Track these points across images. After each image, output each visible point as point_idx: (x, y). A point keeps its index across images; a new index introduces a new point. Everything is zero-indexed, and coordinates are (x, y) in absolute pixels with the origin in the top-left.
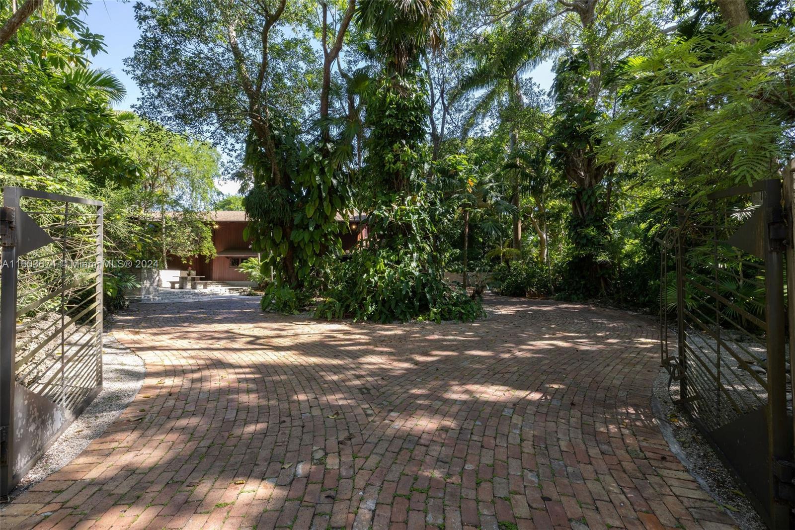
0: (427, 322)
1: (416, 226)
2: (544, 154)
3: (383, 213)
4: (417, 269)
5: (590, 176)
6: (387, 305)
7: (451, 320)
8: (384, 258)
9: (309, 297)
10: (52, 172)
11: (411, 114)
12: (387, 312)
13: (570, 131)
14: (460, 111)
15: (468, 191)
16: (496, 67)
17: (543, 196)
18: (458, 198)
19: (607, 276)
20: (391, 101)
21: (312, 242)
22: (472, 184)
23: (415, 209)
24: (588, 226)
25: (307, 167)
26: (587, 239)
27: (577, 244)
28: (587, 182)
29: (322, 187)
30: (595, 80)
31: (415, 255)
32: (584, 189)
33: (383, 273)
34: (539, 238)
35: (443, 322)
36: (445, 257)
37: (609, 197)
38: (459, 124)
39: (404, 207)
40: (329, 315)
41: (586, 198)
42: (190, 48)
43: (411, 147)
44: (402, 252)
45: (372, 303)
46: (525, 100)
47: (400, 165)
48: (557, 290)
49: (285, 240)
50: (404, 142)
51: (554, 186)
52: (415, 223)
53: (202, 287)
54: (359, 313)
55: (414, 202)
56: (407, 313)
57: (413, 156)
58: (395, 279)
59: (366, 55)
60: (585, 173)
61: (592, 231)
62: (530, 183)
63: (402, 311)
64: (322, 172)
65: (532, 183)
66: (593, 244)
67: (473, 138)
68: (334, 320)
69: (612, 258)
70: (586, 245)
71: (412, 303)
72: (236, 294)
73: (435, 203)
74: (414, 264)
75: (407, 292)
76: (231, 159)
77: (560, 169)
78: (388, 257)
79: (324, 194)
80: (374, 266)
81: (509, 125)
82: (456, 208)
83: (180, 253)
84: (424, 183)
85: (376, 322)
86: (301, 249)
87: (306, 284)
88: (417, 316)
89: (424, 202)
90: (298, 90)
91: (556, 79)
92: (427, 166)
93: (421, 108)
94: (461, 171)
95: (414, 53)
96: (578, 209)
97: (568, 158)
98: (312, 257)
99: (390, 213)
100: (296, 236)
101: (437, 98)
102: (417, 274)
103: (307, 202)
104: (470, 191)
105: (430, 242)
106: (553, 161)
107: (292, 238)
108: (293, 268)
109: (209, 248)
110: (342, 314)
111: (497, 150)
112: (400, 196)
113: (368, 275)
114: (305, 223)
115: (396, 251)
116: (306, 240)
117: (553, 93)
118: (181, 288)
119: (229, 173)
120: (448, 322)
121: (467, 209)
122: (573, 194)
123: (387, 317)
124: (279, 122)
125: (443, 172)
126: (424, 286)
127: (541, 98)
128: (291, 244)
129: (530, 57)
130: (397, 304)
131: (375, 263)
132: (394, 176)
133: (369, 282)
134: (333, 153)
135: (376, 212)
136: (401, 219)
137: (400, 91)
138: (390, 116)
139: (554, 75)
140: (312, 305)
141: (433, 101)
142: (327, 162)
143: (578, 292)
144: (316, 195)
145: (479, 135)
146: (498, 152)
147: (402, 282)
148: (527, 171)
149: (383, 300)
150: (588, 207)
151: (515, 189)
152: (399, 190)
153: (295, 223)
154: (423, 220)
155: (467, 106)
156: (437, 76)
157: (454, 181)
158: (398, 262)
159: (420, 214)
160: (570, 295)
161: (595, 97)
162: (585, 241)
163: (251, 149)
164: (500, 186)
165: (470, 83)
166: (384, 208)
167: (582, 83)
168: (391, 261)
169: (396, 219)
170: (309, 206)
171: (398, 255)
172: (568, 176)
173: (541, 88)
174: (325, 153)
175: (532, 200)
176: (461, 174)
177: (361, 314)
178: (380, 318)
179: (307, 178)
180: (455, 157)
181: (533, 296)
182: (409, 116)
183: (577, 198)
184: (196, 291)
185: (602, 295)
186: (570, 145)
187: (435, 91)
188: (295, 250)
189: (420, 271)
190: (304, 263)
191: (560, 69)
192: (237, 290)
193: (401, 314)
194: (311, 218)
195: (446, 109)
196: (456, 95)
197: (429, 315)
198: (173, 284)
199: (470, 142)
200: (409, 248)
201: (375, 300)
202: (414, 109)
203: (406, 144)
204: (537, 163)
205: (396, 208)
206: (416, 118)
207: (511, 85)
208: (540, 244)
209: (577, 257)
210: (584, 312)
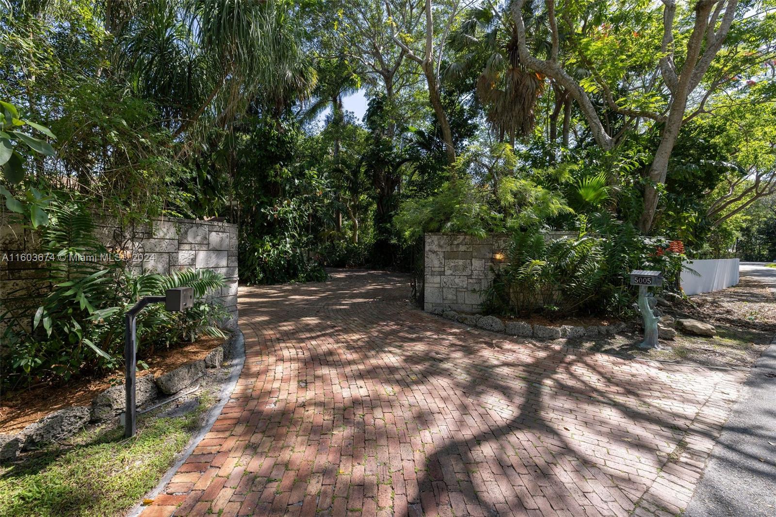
0: (297, 283)
1: (290, 221)
3: (268, 211)
4: (290, 249)
5: (388, 186)
8: (268, 241)
12: (270, 278)
19: (395, 252)
22: (321, 192)
23: (290, 210)
24: (386, 221)
27: (380, 231)
28: (386, 191)
31: (289, 240)
32: (384, 195)
33: (269, 251)
34: (353, 223)
35: (307, 283)
39: (284, 209)
41: (385, 202)
45: (260, 272)
47: (279, 179)
48: (367, 262)
50: (282, 164)
52: (290, 219)
54: (252, 278)
55: (289, 205)
56: (285, 278)
57: (288, 175)
60: (385, 184)
63: (282, 277)
66: (388, 232)
69: (399, 241)
70: (384, 233)
71: (288, 271)
74: (288, 246)
75: (284, 264)
77: (370, 178)
78: (271, 241)
80: (262, 247)
85: (264, 284)
88: (291, 280)
89: (296, 205)
92: (297, 181)
96: (381, 208)
97: (375, 172)
102: (290, 252)
104: (319, 195)
105: (297, 230)
106: (366, 172)
112: (279, 200)
113: (258, 253)
115: (276, 237)
120: (310, 283)
122: (378, 197)
123: (272, 281)
130: (279, 272)
131: (264, 245)
133: (259, 258)
135: (263, 210)
136: (281, 216)
139: (368, 108)
147: (282, 258)
150: (386, 208)
154: (295, 217)
158: (279, 245)
159: (293, 213)
161: (392, 137)
162: (384, 230)
166: (268, 207)
168: (274, 243)
171: (278, 240)
172: (375, 185)
178: (267, 282)
181: (351, 266)
183: (380, 200)
185: (393, 264)
189: (292, 250)
197: (299, 279)
200: (284, 235)
201: (263, 270)
205: (278, 208)
208: (354, 227)
209: (379, 240)
210: (383, 275)
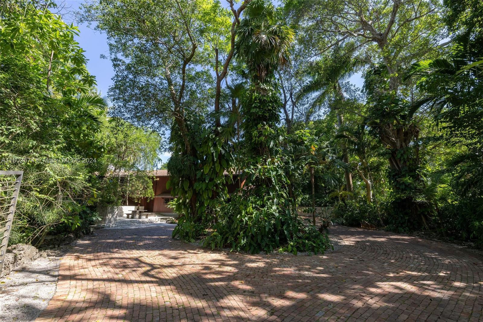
0: (286, 253)
1: (275, 180)
2: (363, 127)
3: (251, 171)
4: (277, 211)
5: (400, 140)
6: (255, 239)
7: (305, 251)
8: (252, 203)
9: (203, 229)
10: (39, 151)
11: (269, 105)
12: (255, 245)
13: (381, 112)
14: (303, 105)
15: (312, 154)
16: (325, 78)
17: (366, 156)
18: (305, 159)
19: (426, 213)
20: (255, 98)
21: (207, 190)
22: (314, 149)
23: (274, 168)
24: (404, 176)
25: (206, 142)
26: (405, 185)
27: (398, 189)
28: (398, 145)
29: (214, 154)
30: (393, 79)
31: (275, 200)
32: (397, 150)
33: (252, 214)
34: (365, 183)
35: (299, 254)
36: (298, 201)
37: (418, 154)
38: (303, 113)
39: (265, 166)
40: (213, 246)
41: (399, 156)
42: (143, 80)
43: (270, 126)
44: (265, 198)
45: (244, 237)
46: (346, 95)
47: (263, 138)
48: (386, 222)
49: (191, 189)
50: (265, 123)
51: (374, 148)
52: (274, 177)
53: (145, 217)
54: (234, 245)
55: (273, 163)
56: (271, 246)
57: (271, 132)
58: (261, 218)
59: (243, 77)
60: (396, 138)
61: (408, 180)
62: (355, 147)
63: (267, 244)
64: (215, 145)
65: (356, 147)
66: (411, 189)
67: (313, 120)
68: (216, 250)
69: (429, 199)
70: (405, 190)
71: (274, 237)
72: (164, 222)
73: (289, 162)
74: (274, 207)
75: (270, 229)
76: (165, 140)
77: (376, 137)
78: (255, 203)
79: (215, 159)
80: (246, 209)
81: (337, 112)
82: (304, 165)
83: (135, 196)
84: (280, 149)
85: (247, 252)
86: (201, 195)
87: (203, 218)
88: (278, 247)
89: (280, 162)
90: (204, 99)
91: (366, 82)
92: (281, 138)
93: (276, 101)
94: (306, 141)
95: (270, 70)
96: (394, 164)
97: (381, 129)
98: (207, 200)
99: (256, 170)
100: (197, 186)
101: (288, 97)
102: (277, 215)
103: (205, 164)
104: (313, 153)
105: (286, 190)
106: (370, 132)
107: (194, 188)
108: (196, 207)
109: (150, 193)
110: (222, 245)
111: (330, 128)
112: (263, 159)
113: (241, 215)
114: (203, 178)
115: (262, 198)
116: (204, 189)
117: (364, 90)
118: (132, 218)
119: (163, 148)
120: (303, 254)
121: (312, 166)
122: (389, 153)
123: (255, 248)
124: (191, 117)
125: (294, 142)
126: (283, 224)
127: (357, 93)
128: (194, 191)
129: (346, 71)
130: (262, 239)
131: (246, 207)
132: (259, 146)
133: (242, 221)
134: (221, 133)
135: (246, 170)
136: (264, 175)
137: (261, 92)
138: (255, 107)
139: (364, 80)
140: (205, 235)
141: (285, 100)
142: (218, 138)
143: (404, 226)
144: (210, 160)
145: (317, 118)
146: (331, 129)
147: (266, 221)
148: (352, 139)
149: (252, 235)
150: (402, 162)
151: (345, 151)
152: (263, 155)
153: (197, 178)
154: (280, 175)
155: (308, 101)
156: (287, 85)
157: (302, 147)
158: (263, 206)
159: (277, 171)
160: (397, 227)
161: (396, 89)
162: (404, 187)
163: (174, 133)
164: (334, 150)
165: (308, 89)
166: (252, 167)
167: (385, 82)
168: (258, 205)
169: (260, 175)
170: (206, 166)
171: (263, 201)
172: (383, 141)
173: (356, 87)
174: (217, 133)
175: (357, 158)
176: (306, 142)
177: (236, 246)
178: (250, 249)
179: (206, 149)
180: (300, 132)
181: (367, 226)
182: (268, 106)
183: (392, 156)
184: (140, 220)
185: (425, 228)
186: (381, 121)
187: (287, 95)
188: (196, 195)
189: (279, 212)
190: (202, 204)
191: (367, 76)
192: (166, 219)
193: (265, 246)
194: (207, 174)
195: (294, 104)
196: (300, 96)
197: (287, 247)
198: (128, 215)
199: (311, 123)
200: (270, 195)
201: (246, 236)
202: (271, 102)
203: (266, 124)
204: (359, 134)
205: (260, 167)
206: (272, 107)
207: (335, 88)
208: (366, 187)
209: (399, 198)
210: (413, 243)
